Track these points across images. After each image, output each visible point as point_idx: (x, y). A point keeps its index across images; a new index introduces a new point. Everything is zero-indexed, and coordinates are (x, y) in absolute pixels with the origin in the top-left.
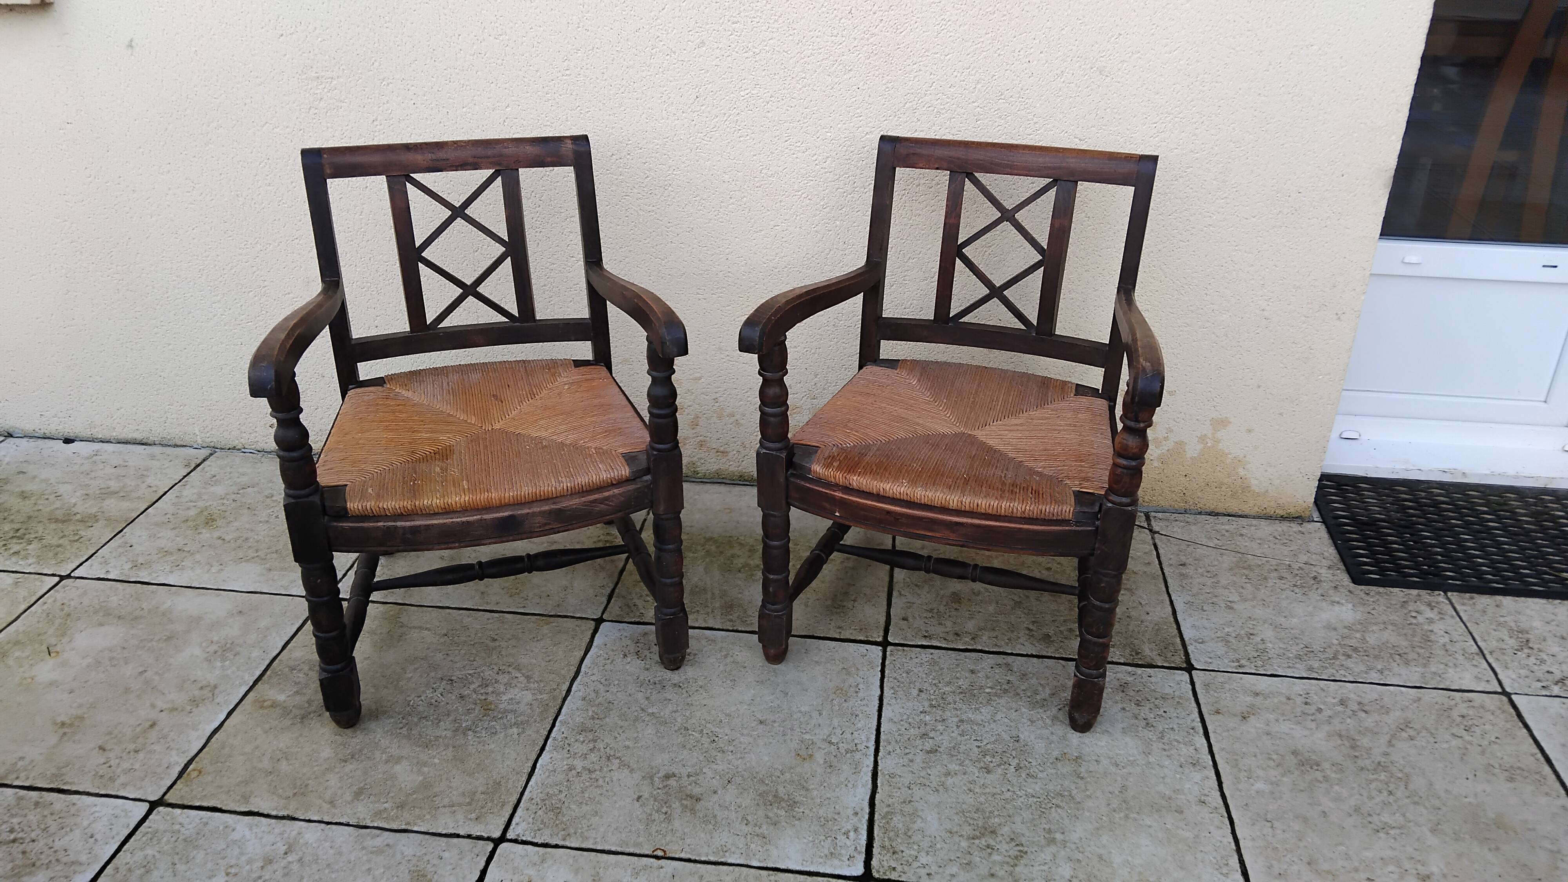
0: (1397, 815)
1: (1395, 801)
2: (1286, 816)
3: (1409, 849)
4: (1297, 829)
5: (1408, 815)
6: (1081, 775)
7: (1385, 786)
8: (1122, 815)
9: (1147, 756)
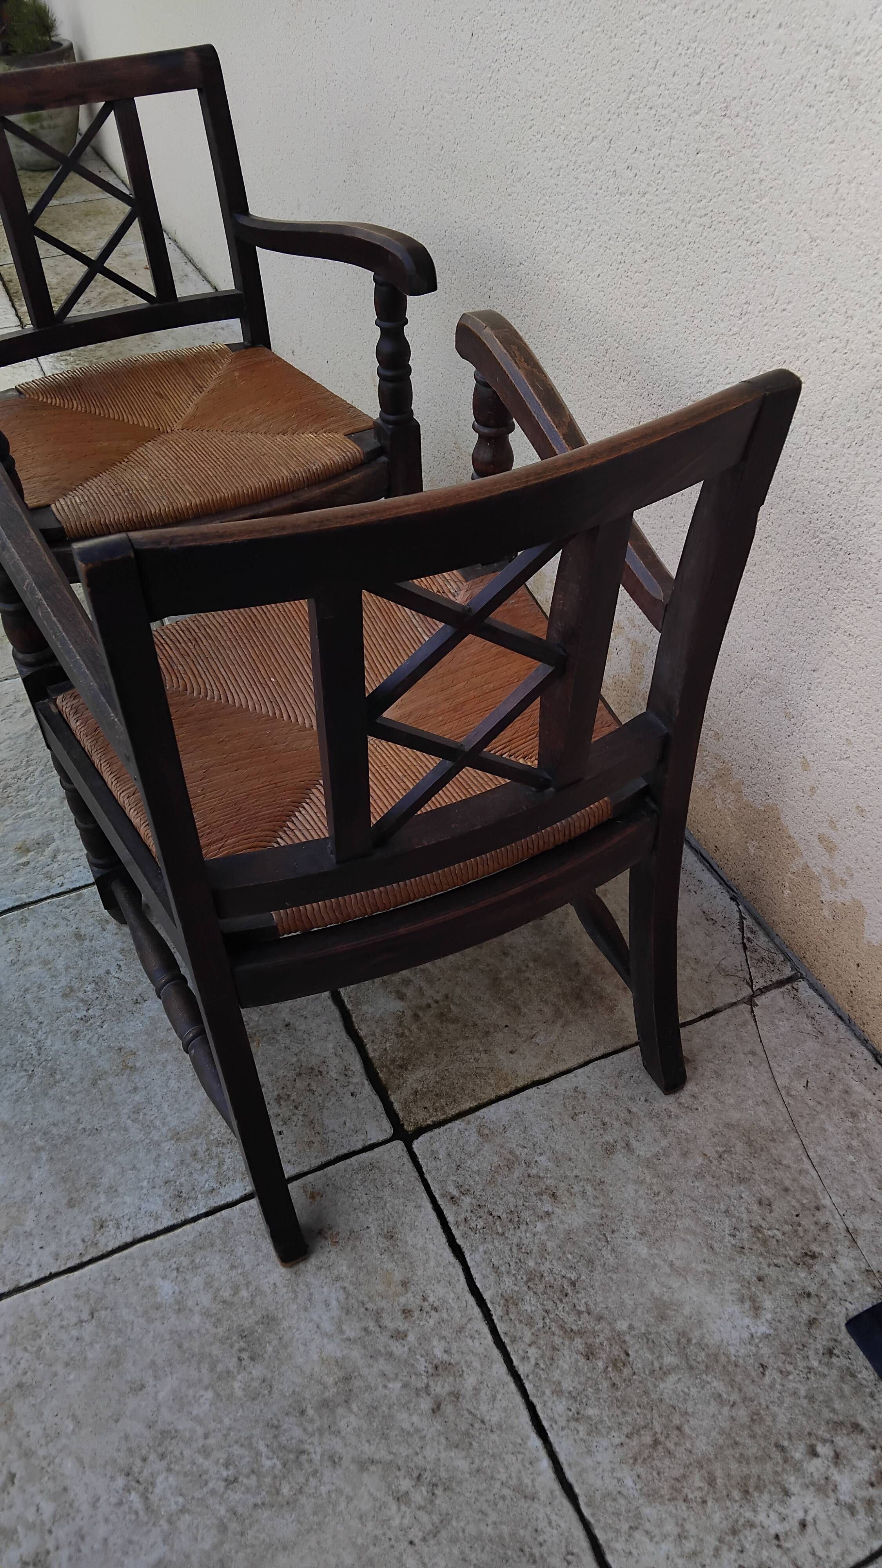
0: (180, 1500)
1: (213, 1492)
2: (113, 1335)
3: (102, 1530)
4: (90, 1355)
5: (187, 1517)
6: (99, 1082)
7: (245, 1471)
8: (41, 1143)
9: (172, 1139)
